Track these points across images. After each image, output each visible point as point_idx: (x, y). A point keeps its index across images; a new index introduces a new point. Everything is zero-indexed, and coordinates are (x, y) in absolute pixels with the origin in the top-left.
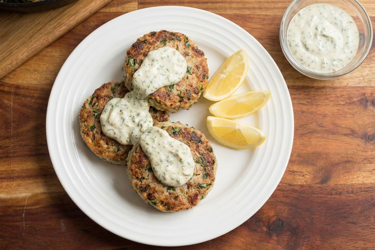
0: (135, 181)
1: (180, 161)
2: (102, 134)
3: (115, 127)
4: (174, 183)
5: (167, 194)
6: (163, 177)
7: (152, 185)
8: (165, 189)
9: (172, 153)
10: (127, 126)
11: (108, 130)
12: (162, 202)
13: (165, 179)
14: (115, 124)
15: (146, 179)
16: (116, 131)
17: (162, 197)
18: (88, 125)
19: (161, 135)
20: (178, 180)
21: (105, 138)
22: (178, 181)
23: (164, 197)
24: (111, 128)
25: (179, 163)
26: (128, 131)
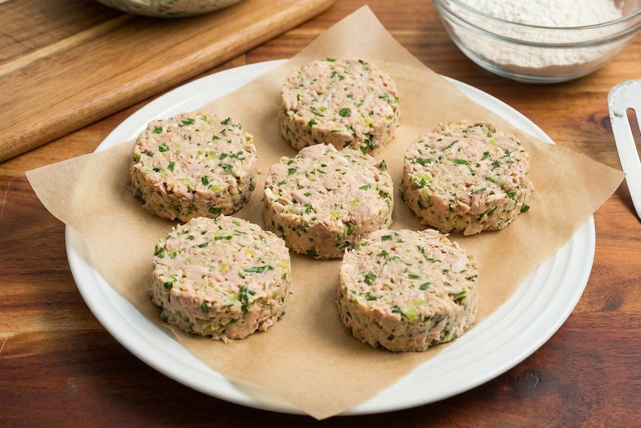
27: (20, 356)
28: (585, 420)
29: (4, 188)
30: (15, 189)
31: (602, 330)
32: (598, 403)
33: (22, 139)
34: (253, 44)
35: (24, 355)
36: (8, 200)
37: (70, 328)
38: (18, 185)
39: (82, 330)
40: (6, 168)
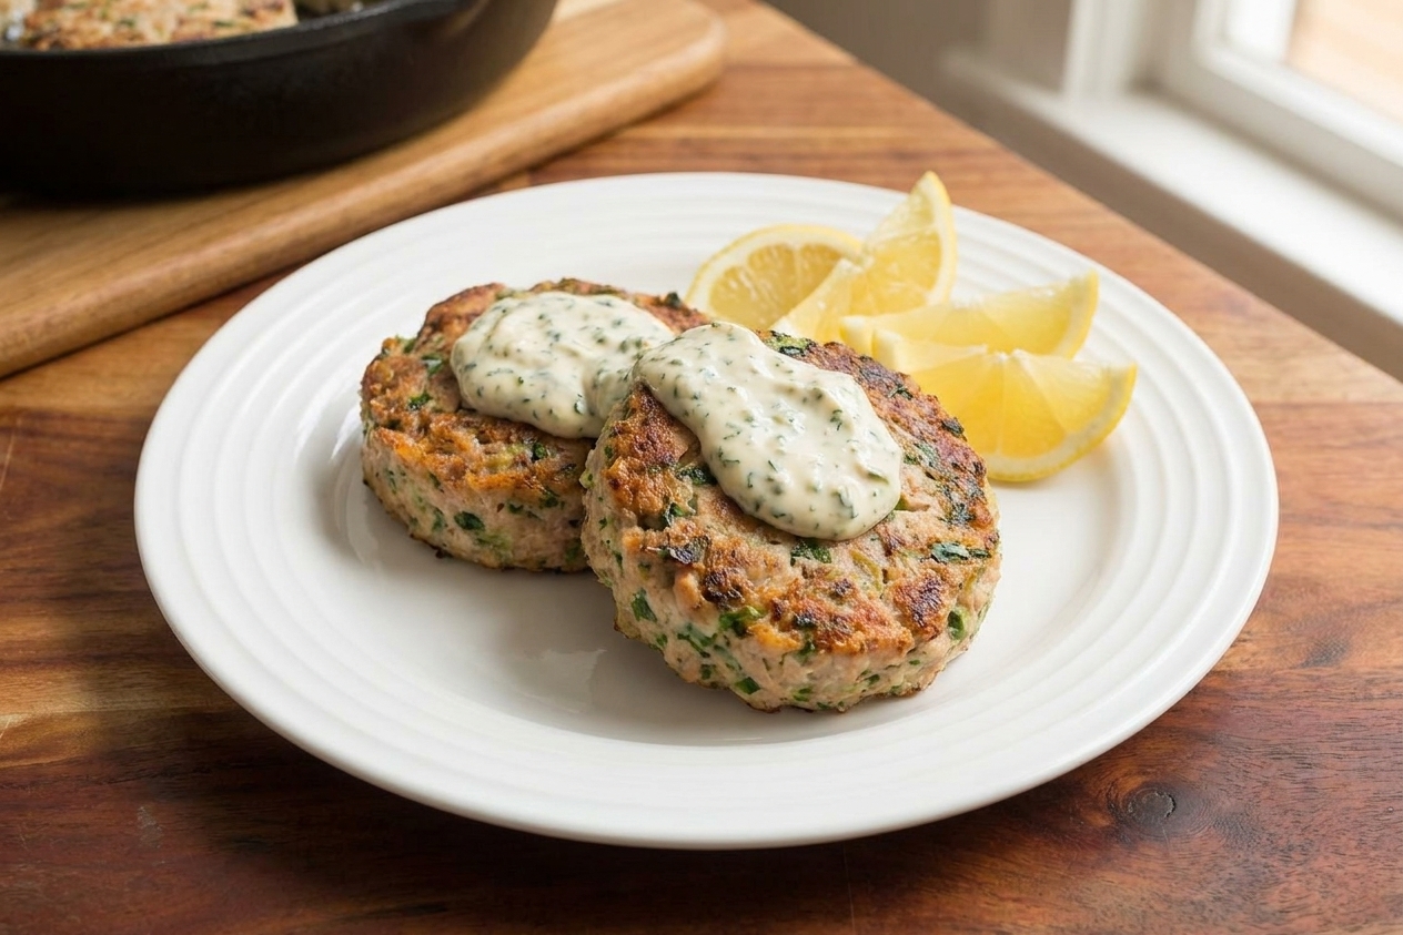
0: (632, 534)
1: (833, 420)
2: (463, 408)
3: (521, 362)
4: (820, 513)
5: (797, 572)
6: (770, 480)
7: (719, 538)
8: (781, 553)
9: (790, 391)
10: (574, 354)
11: (489, 375)
12: (775, 612)
13: (778, 491)
14: (519, 351)
15: (687, 515)
16: (526, 374)
17: (775, 588)
18: (399, 400)
19: (730, 335)
20: (840, 489)
21: (475, 420)
22: (837, 495)
23: (783, 589)
24: (505, 364)
25: (831, 428)
26: (579, 373)
27: (36, 762)
28: (1277, 882)
29: (7, 431)
30: (31, 433)
31: (1306, 702)
32: (1304, 851)
33: (48, 325)
34: (545, 151)
35: (42, 761)
36: (17, 453)
37: (145, 706)
38: (38, 425)
39: (173, 710)
40: (14, 393)
